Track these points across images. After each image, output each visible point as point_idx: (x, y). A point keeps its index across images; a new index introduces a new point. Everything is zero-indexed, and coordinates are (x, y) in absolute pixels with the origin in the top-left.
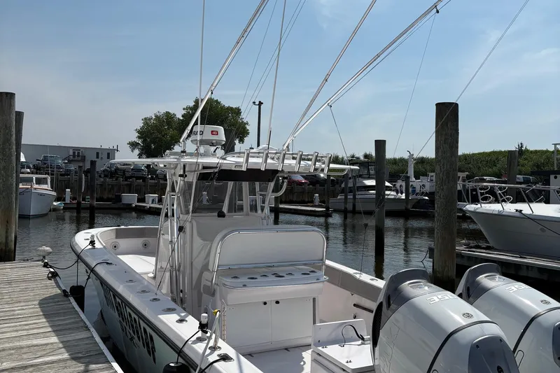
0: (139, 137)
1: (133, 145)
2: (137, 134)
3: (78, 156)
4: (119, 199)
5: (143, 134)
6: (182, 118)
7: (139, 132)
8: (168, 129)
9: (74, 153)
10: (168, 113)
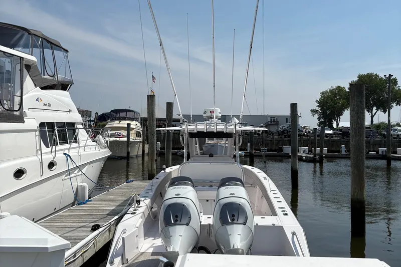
0: (318, 106)
1: (314, 112)
2: (317, 104)
3: (274, 122)
4: (281, 150)
5: (321, 103)
6: (348, 90)
7: (319, 103)
8: (340, 99)
9: (271, 119)
10: (339, 87)
